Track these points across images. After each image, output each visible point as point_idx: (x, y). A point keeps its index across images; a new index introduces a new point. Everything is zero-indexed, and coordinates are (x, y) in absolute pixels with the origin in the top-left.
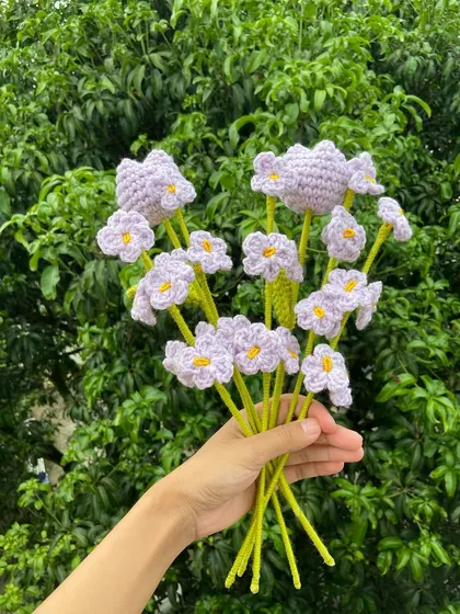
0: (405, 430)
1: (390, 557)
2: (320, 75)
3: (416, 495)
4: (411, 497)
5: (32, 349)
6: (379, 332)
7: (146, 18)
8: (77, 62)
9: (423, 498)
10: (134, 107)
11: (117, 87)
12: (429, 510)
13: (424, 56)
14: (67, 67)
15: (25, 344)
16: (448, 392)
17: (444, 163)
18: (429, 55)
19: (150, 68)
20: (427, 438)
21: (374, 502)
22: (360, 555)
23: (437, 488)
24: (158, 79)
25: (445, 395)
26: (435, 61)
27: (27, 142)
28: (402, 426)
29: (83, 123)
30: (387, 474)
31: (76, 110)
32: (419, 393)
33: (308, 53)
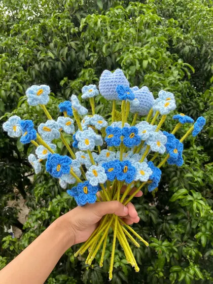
0: (183, 215)
1: (175, 275)
2: (145, 54)
3: (188, 246)
4: (185, 247)
5: (11, 174)
6: (171, 169)
7: (69, 26)
8: (37, 44)
9: (191, 247)
10: (62, 65)
11: (55, 56)
12: (193, 253)
13: (192, 45)
14: (33, 46)
15: (8, 171)
16: (203, 198)
17: (201, 93)
18: (195, 45)
19: (70, 48)
20: (193, 219)
21: (168, 249)
22: (161, 274)
23: (197, 243)
24: (73, 53)
25: (201, 199)
26: (197, 48)
27: (13, 79)
28: (182, 213)
29: (39, 71)
30: (175, 236)
31: (36, 66)
32: (189, 198)
33: (140, 44)
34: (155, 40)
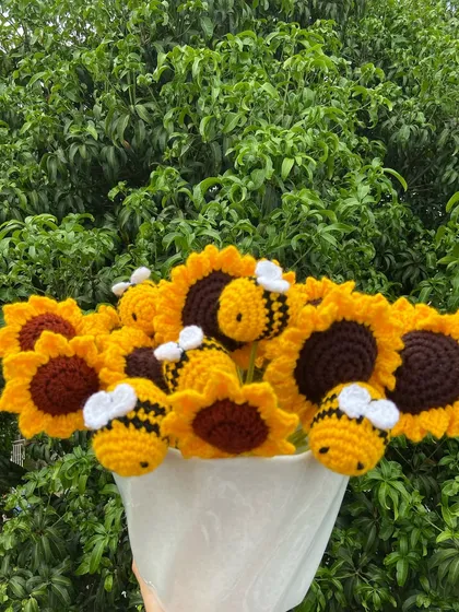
0: (363, 508)
2: (290, 143)
3: (368, 579)
7: (134, 69)
8: (68, 104)
9: (372, 583)
10: (118, 155)
11: (100, 133)
12: (376, 598)
13: (419, 124)
14: (59, 108)
16: (403, 475)
17: (432, 233)
18: (424, 125)
19: (135, 117)
20: (384, 519)
21: (321, 584)
23: (388, 574)
24: (142, 130)
25: (400, 479)
26: (430, 131)
27: (9, 178)
28: (361, 504)
29: (67, 166)
30: (340, 553)
31: (60, 152)
32: (373, 475)
34: (318, 112)
